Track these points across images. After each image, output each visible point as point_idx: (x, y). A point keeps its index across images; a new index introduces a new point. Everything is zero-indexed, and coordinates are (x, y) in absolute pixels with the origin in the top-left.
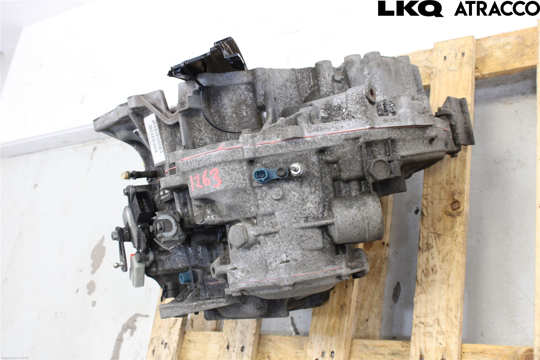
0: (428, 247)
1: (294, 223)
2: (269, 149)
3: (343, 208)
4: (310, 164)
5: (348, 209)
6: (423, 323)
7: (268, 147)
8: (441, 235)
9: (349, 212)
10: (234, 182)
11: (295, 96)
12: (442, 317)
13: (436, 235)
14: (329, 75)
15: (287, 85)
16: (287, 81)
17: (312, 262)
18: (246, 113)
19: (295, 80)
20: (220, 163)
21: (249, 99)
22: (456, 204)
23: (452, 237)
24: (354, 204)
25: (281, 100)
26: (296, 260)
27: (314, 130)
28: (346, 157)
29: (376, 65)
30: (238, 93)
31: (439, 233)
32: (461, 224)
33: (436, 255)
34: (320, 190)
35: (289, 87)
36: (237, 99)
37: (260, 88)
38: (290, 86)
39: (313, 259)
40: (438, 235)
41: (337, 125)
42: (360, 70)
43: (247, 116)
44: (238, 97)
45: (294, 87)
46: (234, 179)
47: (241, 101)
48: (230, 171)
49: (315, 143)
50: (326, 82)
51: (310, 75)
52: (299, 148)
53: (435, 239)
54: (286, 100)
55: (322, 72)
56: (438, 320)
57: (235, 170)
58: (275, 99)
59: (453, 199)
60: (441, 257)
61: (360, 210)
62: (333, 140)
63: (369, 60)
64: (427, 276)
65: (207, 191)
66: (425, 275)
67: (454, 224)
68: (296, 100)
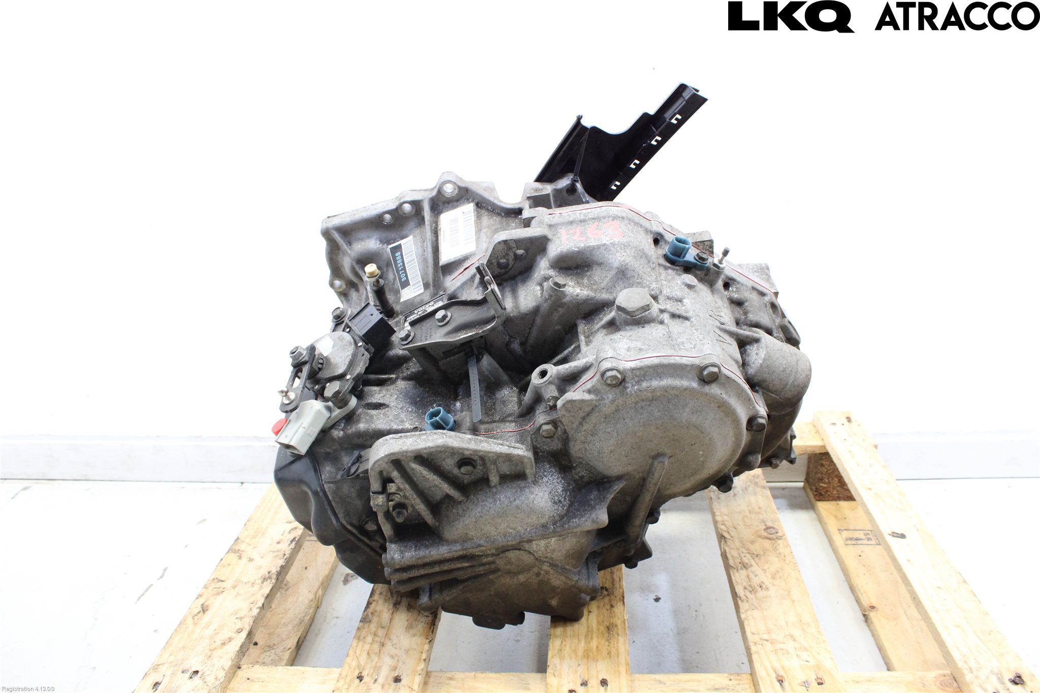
0: (744, 566)
6: (767, 640)
8: (761, 555)
13: (752, 555)
20: (623, 218)
22: (772, 529)
23: (778, 557)
31: (756, 553)
33: (759, 572)
53: (754, 559)
56: (792, 636)
57: (639, 234)
59: (766, 525)
60: (768, 574)
65: (595, 243)
66: (750, 592)
67: (777, 546)
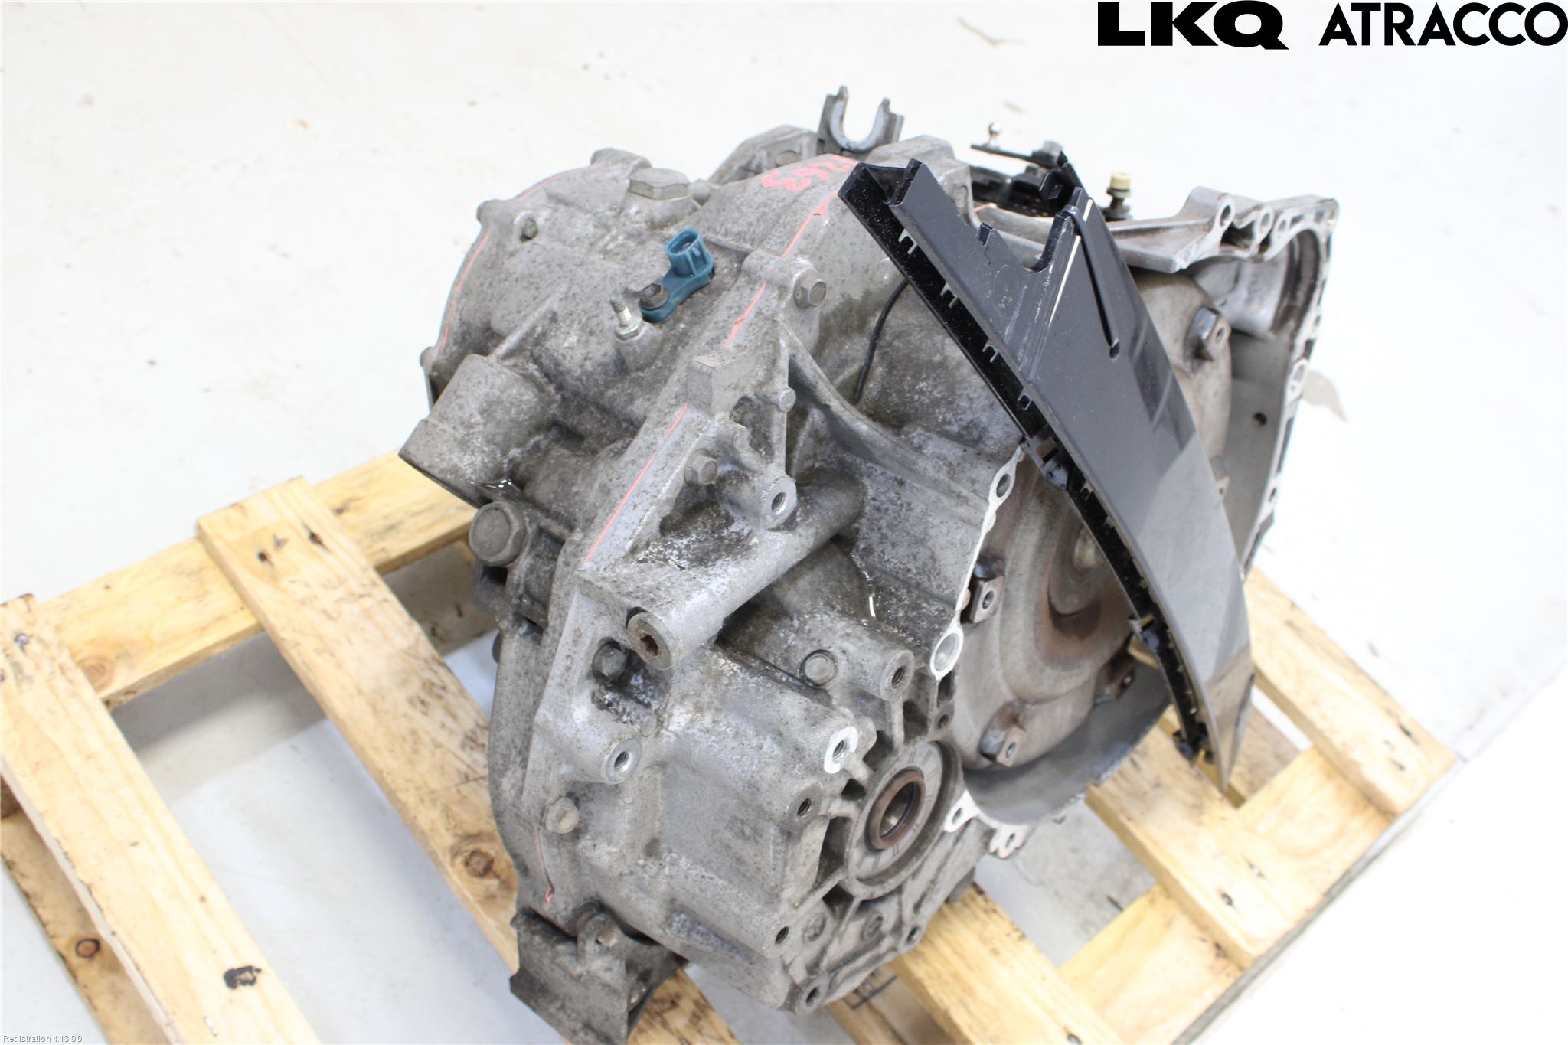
0: (474, 741)
1: (569, 289)
2: (733, 311)
3: (497, 393)
4: (636, 389)
5: (486, 402)
6: (362, 596)
7: (736, 313)
8: (463, 783)
9: (477, 398)
10: (738, 208)
11: (886, 557)
12: (328, 629)
13: (476, 776)
14: (844, 652)
15: (921, 549)
16: (933, 557)
17: (486, 286)
18: (921, 389)
19: (926, 584)
21: (949, 416)
22: (480, 868)
23: (432, 792)
24: (485, 425)
25: (892, 502)
26: (512, 255)
27: (683, 437)
28: (583, 480)
29: (758, 778)
30: (979, 397)
31: (472, 784)
32: (431, 830)
33: (442, 737)
34: (579, 383)
35: (915, 550)
36: (970, 386)
37: (944, 451)
38: (915, 557)
39: (490, 292)
40: (471, 778)
41: (649, 495)
42: (782, 728)
43: (912, 388)
44: (970, 392)
45: (909, 570)
46: (744, 209)
47: (958, 392)
48: (766, 210)
49: (659, 422)
50: (835, 633)
51: (911, 635)
52: (678, 380)
53: (468, 766)
54: (887, 518)
55: (867, 640)
56: (331, 618)
57: (758, 220)
58: (901, 483)
59: (497, 876)
60: (426, 739)
61: (462, 424)
62: (630, 466)
63: (785, 776)
64: (428, 684)
66: (433, 684)
67: (449, 822)
68: (876, 554)
